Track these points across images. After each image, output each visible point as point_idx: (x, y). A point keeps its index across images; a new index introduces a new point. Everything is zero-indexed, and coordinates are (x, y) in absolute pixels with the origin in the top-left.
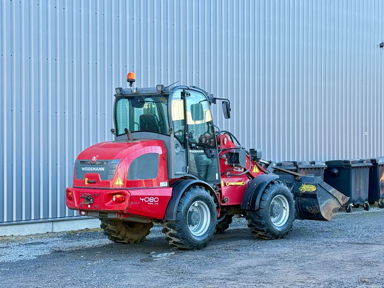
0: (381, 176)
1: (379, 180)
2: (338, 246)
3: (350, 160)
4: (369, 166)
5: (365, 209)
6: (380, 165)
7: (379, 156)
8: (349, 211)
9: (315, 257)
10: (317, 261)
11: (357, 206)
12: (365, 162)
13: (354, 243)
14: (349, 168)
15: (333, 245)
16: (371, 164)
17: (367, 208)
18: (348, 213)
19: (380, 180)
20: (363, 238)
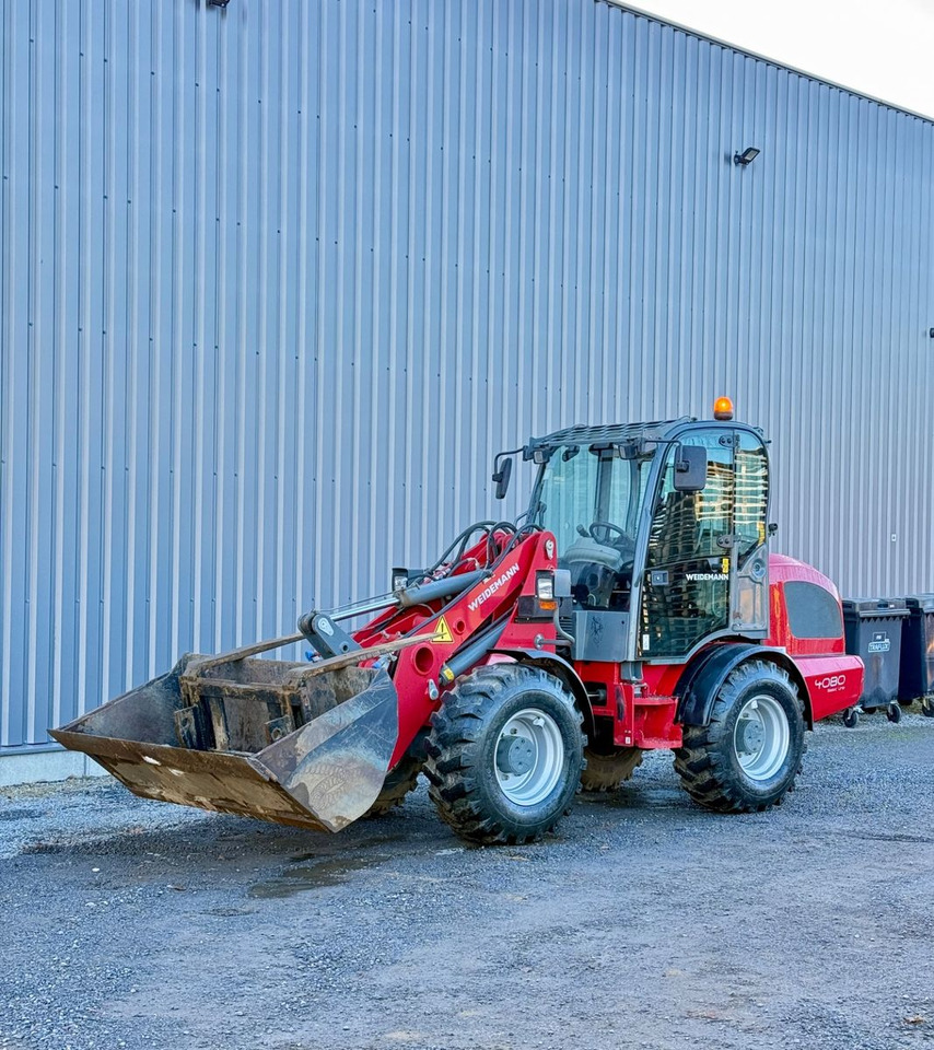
0: (930, 640)
1: (925, 650)
2: (828, 844)
3: (856, 601)
4: (901, 616)
5: (890, 719)
6: (927, 614)
7: (923, 592)
8: (851, 724)
9: (760, 892)
10: (764, 909)
11: (870, 711)
12: (892, 606)
13: (871, 836)
14: (853, 619)
15: (814, 842)
16: (908, 612)
17: (894, 718)
18: (849, 730)
19: (928, 650)
20: (894, 819)
